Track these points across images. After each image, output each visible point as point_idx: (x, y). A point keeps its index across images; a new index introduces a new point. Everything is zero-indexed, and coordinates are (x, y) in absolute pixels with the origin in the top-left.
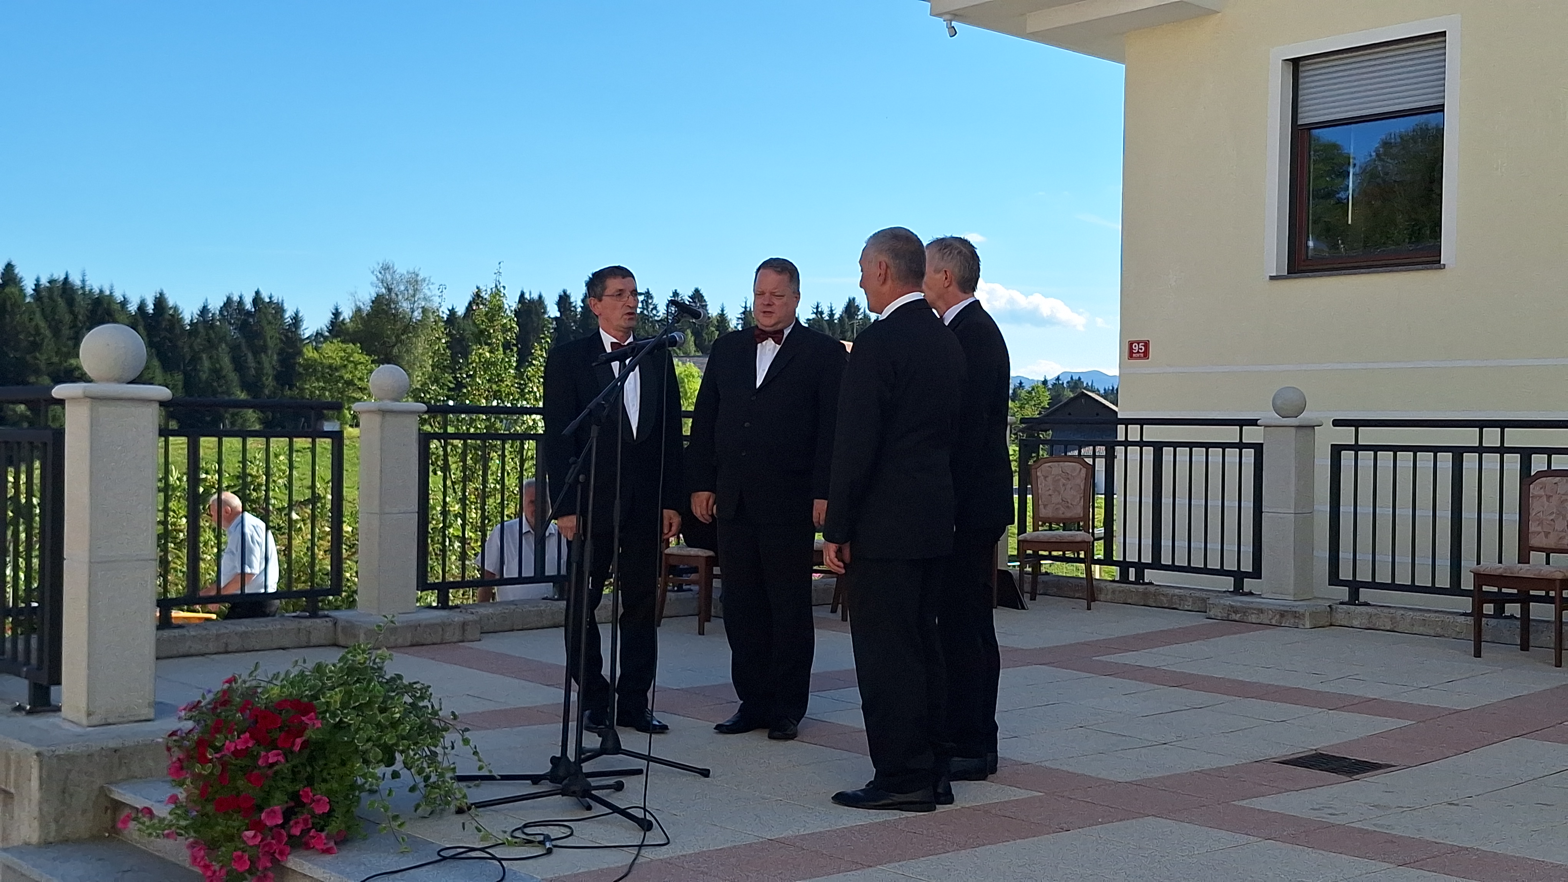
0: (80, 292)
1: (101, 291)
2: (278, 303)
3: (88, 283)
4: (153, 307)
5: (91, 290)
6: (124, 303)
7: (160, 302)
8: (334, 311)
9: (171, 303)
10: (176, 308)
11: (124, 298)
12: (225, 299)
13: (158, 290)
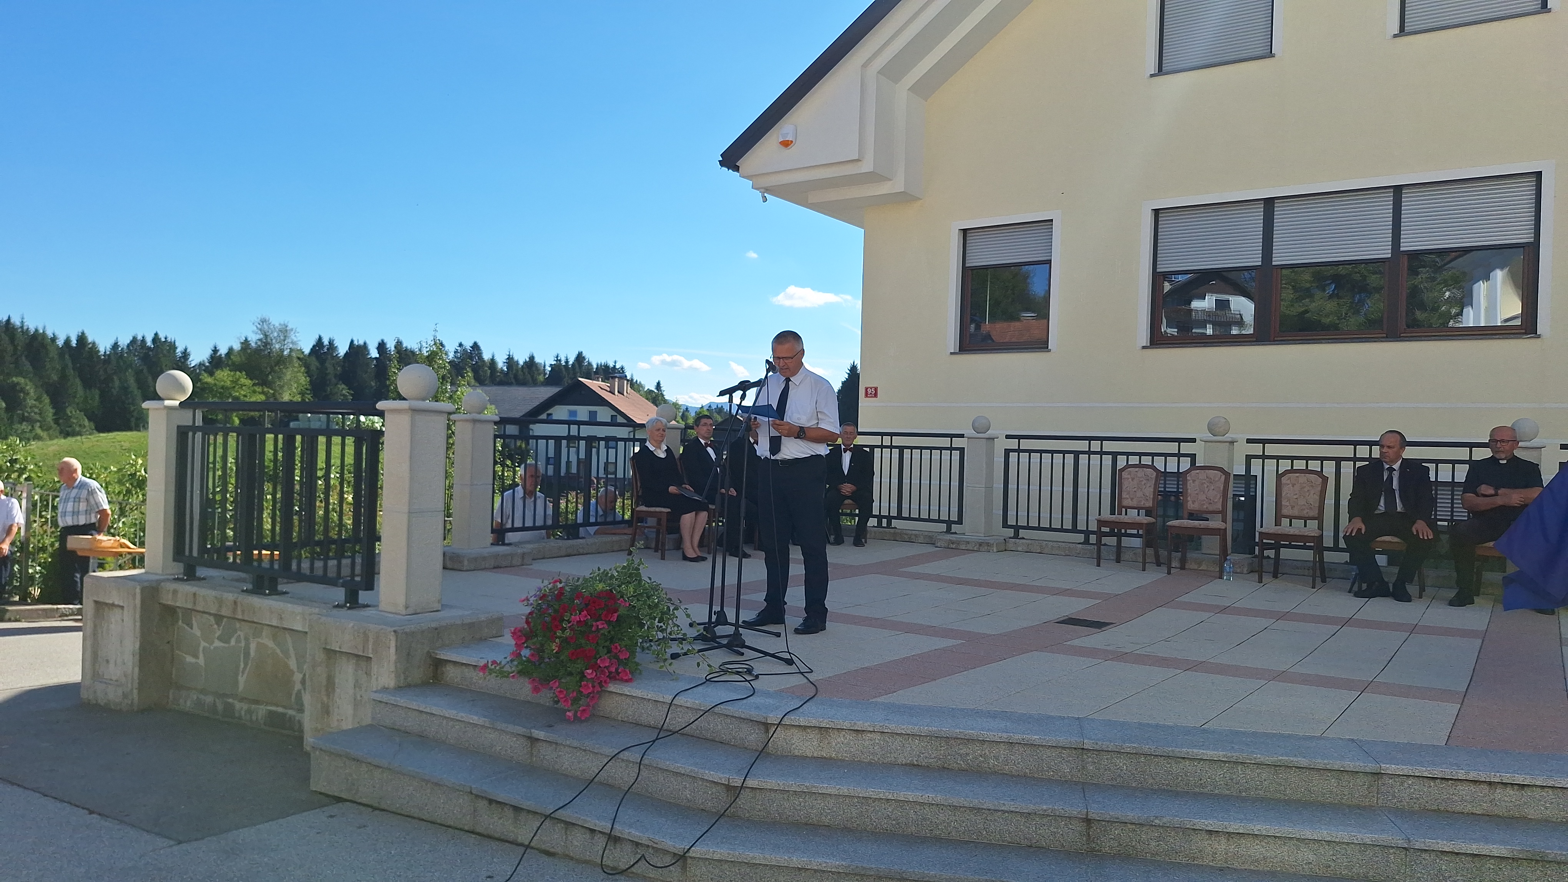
0: (20, 330)
1: (36, 330)
2: (171, 342)
3: (25, 324)
4: (76, 342)
5: (28, 328)
6: (54, 339)
7: (82, 338)
9: (90, 340)
10: (94, 343)
11: (54, 335)
12: (131, 338)
13: (80, 331)
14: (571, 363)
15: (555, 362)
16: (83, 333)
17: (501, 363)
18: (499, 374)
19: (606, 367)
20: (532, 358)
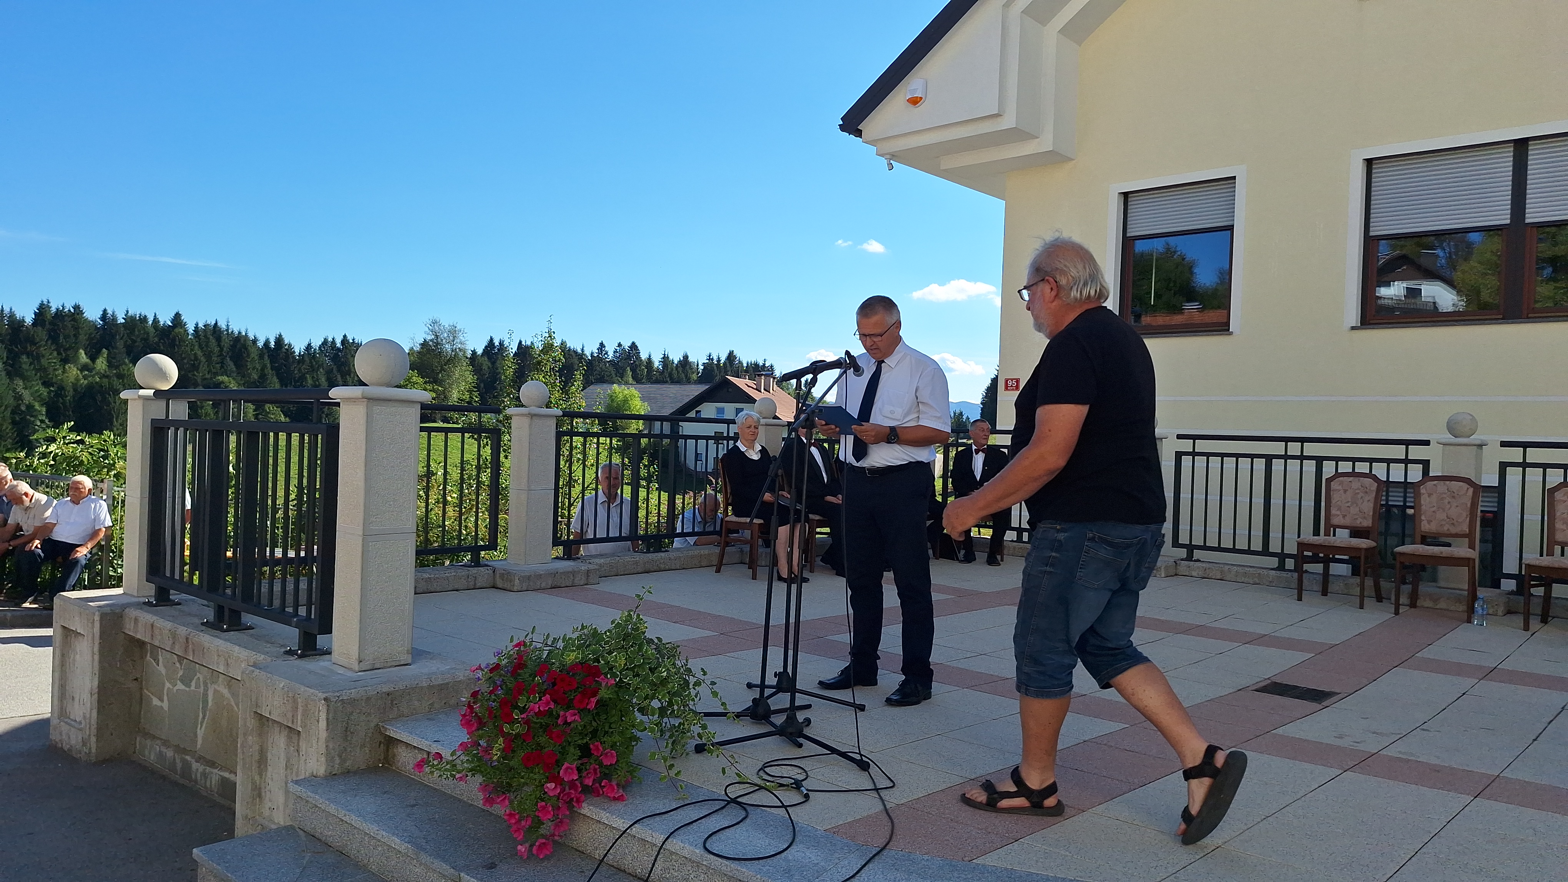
0: (225, 333)
1: (240, 333)
3: (230, 327)
4: (274, 344)
5: (233, 331)
14: (722, 362)
15: (708, 361)
16: (280, 335)
17: (657, 363)
18: (655, 373)
19: (756, 365)
20: (686, 357)
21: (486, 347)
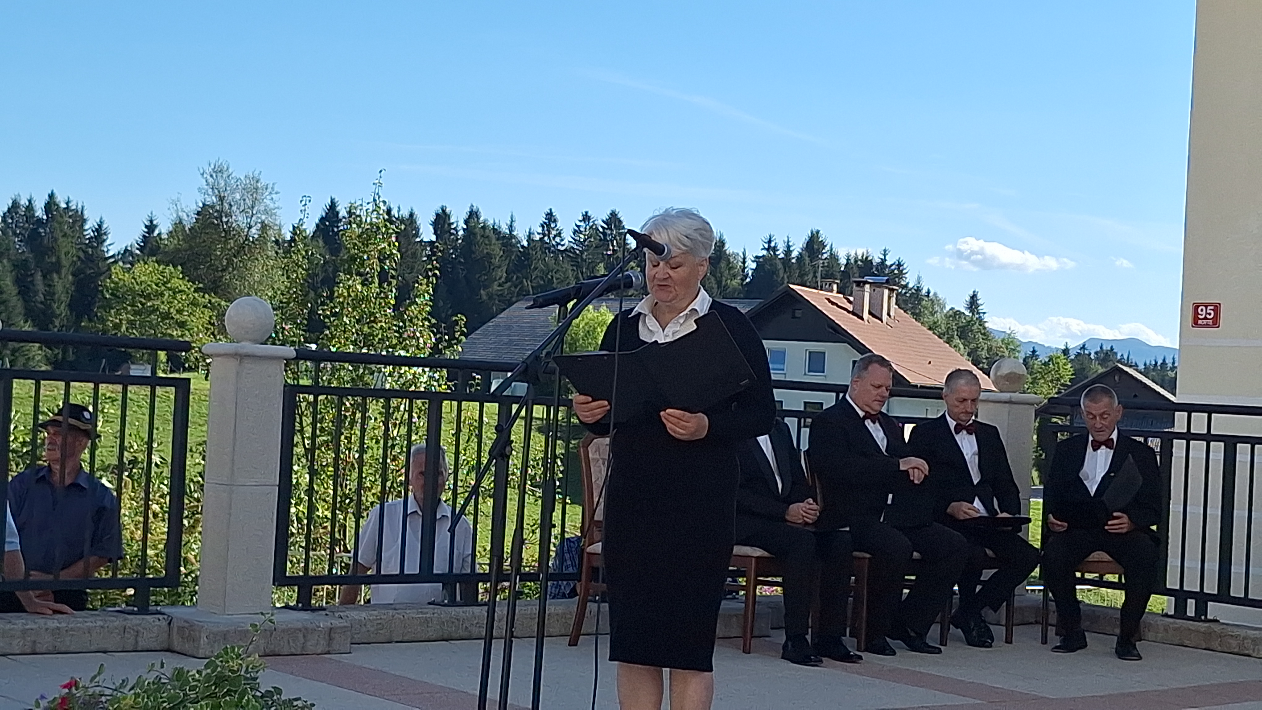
8: (148, 223)
14: (793, 255)
21: (322, 219)
